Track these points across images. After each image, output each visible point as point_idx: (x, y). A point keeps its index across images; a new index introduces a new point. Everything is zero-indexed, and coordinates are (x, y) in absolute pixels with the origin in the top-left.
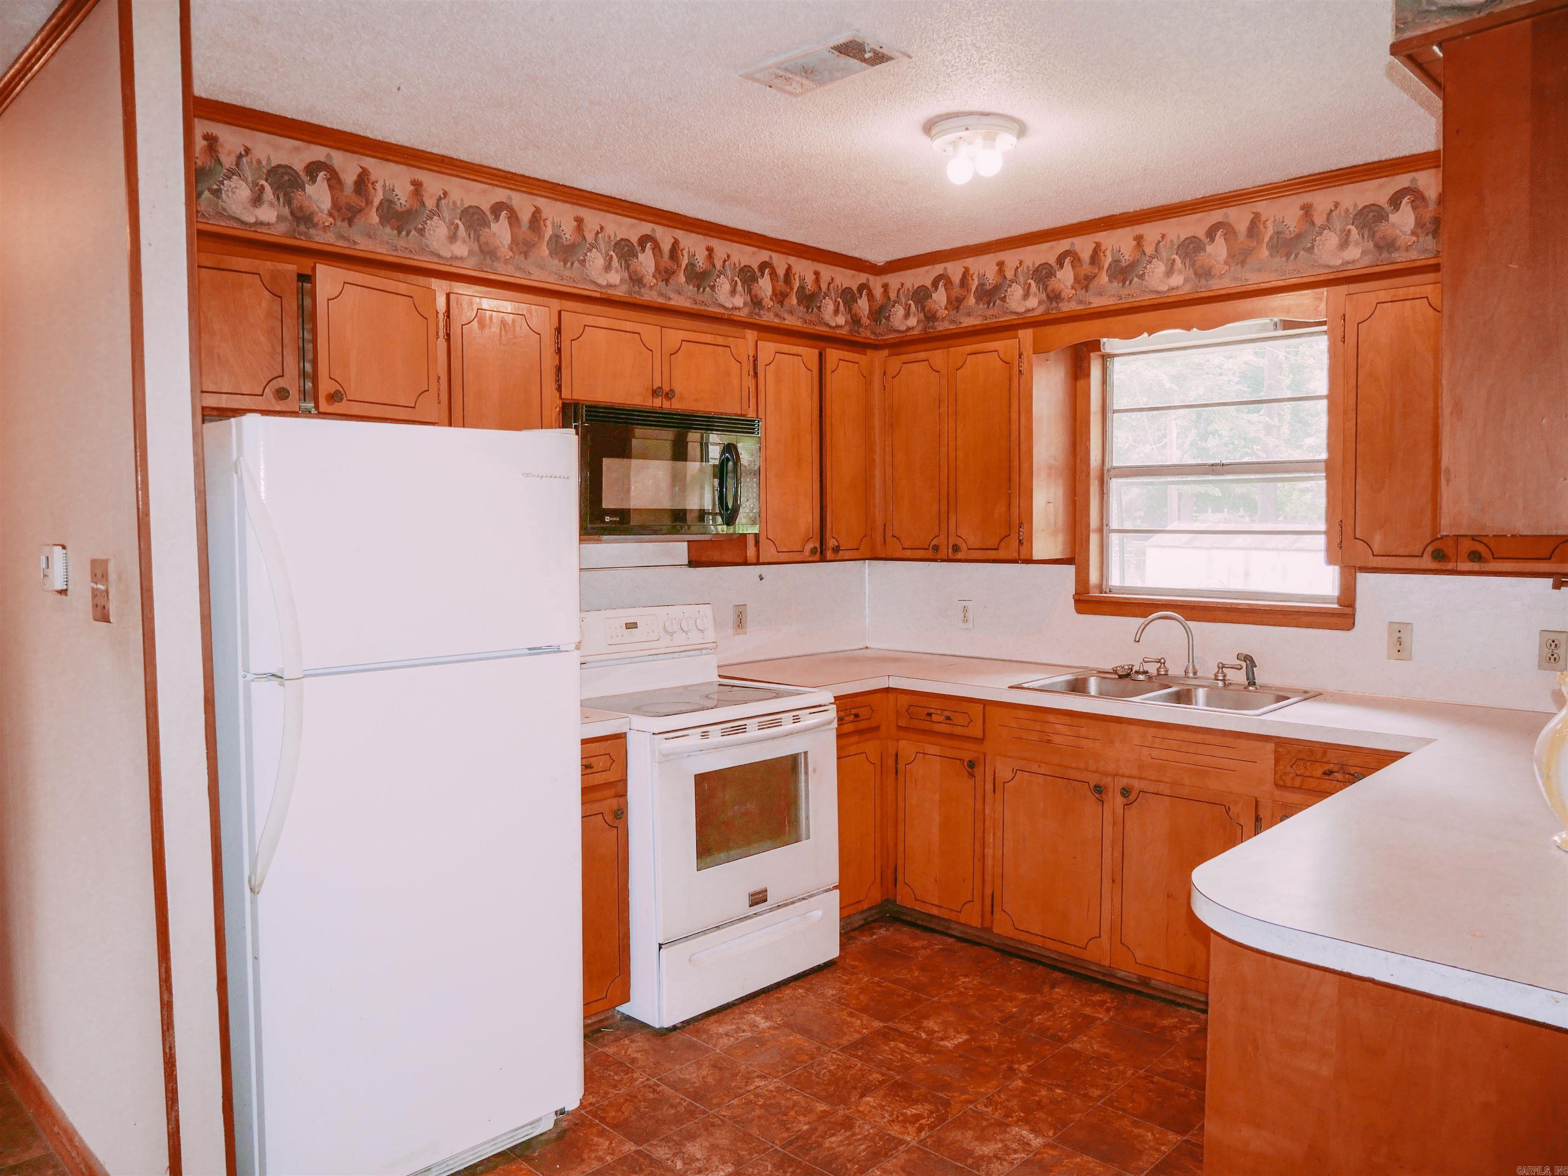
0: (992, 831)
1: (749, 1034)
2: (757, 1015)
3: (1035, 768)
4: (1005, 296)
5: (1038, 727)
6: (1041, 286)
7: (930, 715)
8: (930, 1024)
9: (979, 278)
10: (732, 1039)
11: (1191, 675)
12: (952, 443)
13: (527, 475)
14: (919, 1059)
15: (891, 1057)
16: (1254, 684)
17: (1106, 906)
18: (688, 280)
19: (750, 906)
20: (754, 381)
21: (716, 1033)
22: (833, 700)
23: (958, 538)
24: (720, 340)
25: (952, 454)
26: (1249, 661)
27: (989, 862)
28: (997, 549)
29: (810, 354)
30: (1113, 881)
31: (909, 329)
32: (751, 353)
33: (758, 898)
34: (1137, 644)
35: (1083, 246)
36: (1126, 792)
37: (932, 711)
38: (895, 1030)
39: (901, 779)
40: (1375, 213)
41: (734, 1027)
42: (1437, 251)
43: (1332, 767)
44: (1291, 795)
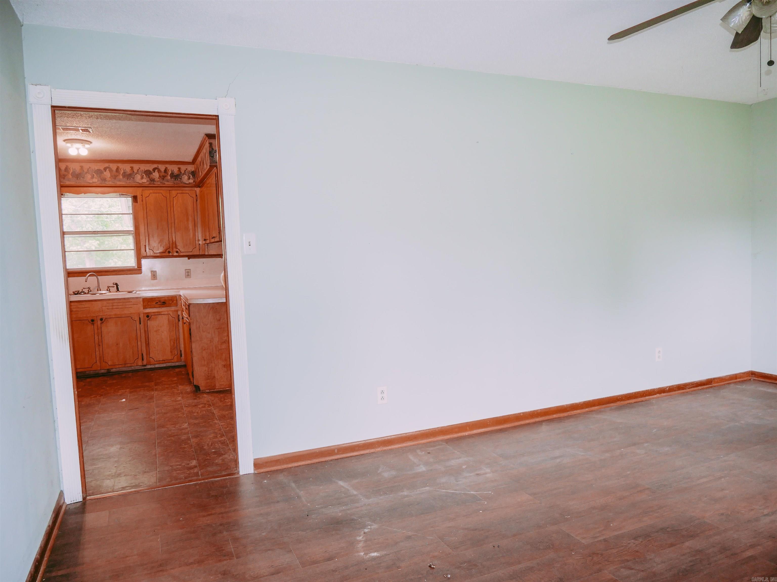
11: (99, 291)
16: (119, 290)
17: (97, 353)
26: (116, 284)
30: (99, 345)
34: (87, 282)
36: (101, 319)
40: (149, 172)
42: (165, 183)
43: (157, 301)
44: (148, 310)
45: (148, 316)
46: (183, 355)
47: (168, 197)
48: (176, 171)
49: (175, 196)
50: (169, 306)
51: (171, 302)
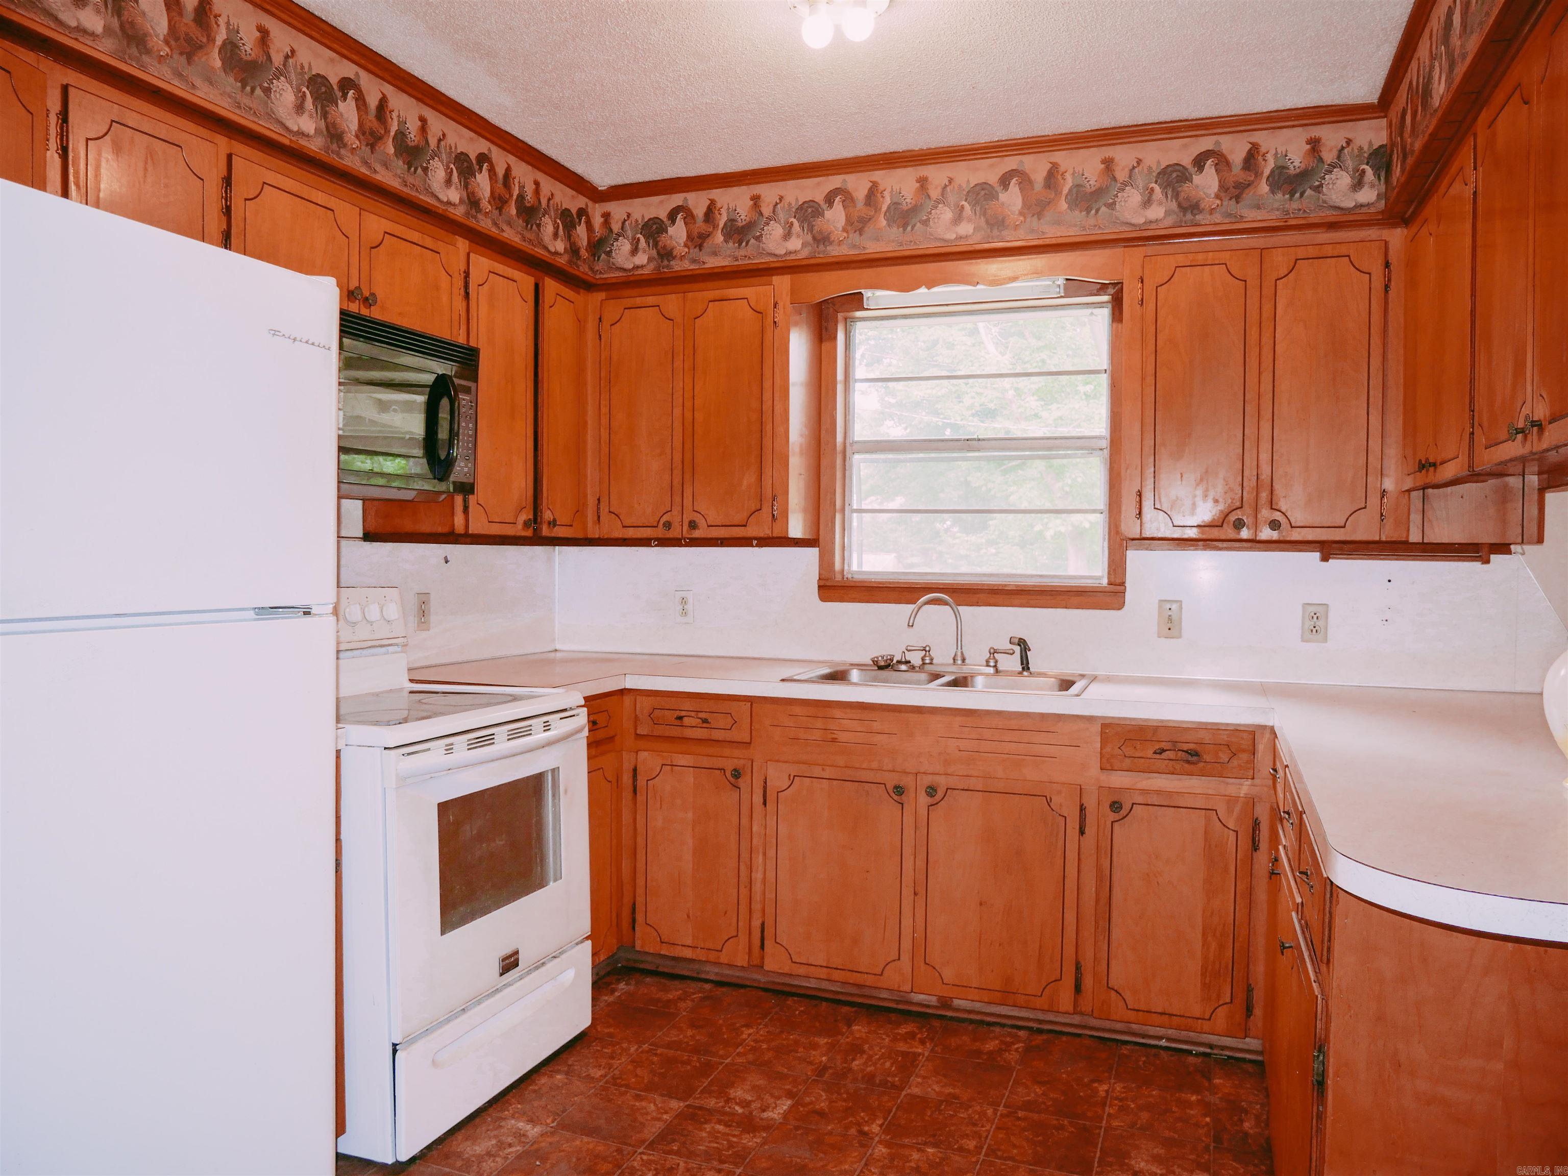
0: (761, 850)
1: (518, 1148)
2: (518, 1119)
3: (817, 771)
4: (761, 235)
5: (819, 724)
6: (806, 226)
7: (680, 718)
8: (738, 1093)
9: (728, 213)
10: (498, 1159)
11: (959, 662)
12: (688, 404)
13: (275, 333)
14: (750, 1141)
15: (716, 1145)
16: (1029, 669)
17: (907, 922)
18: (398, 153)
19: (501, 975)
20: (464, 304)
21: (473, 1156)
22: (583, 702)
23: (696, 514)
24: (429, 242)
25: (688, 415)
26: (1022, 644)
27: (757, 887)
28: (745, 526)
29: (526, 281)
30: (915, 894)
31: (637, 267)
32: (463, 267)
33: (510, 963)
34: (911, 629)
35: (858, 184)
36: (931, 791)
37: (683, 713)
38: (701, 1108)
39: (640, 798)
40: (1179, 173)
41: (494, 1142)
42: (1241, 216)
43: (1164, 745)
44: (1119, 779)
45: (1116, 806)
46: (1258, 1012)
47: (1253, 282)
48: (1297, 157)
49: (1284, 271)
50: (1218, 771)
51: (1224, 757)
